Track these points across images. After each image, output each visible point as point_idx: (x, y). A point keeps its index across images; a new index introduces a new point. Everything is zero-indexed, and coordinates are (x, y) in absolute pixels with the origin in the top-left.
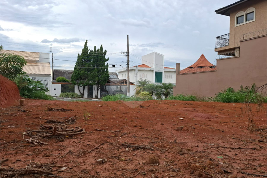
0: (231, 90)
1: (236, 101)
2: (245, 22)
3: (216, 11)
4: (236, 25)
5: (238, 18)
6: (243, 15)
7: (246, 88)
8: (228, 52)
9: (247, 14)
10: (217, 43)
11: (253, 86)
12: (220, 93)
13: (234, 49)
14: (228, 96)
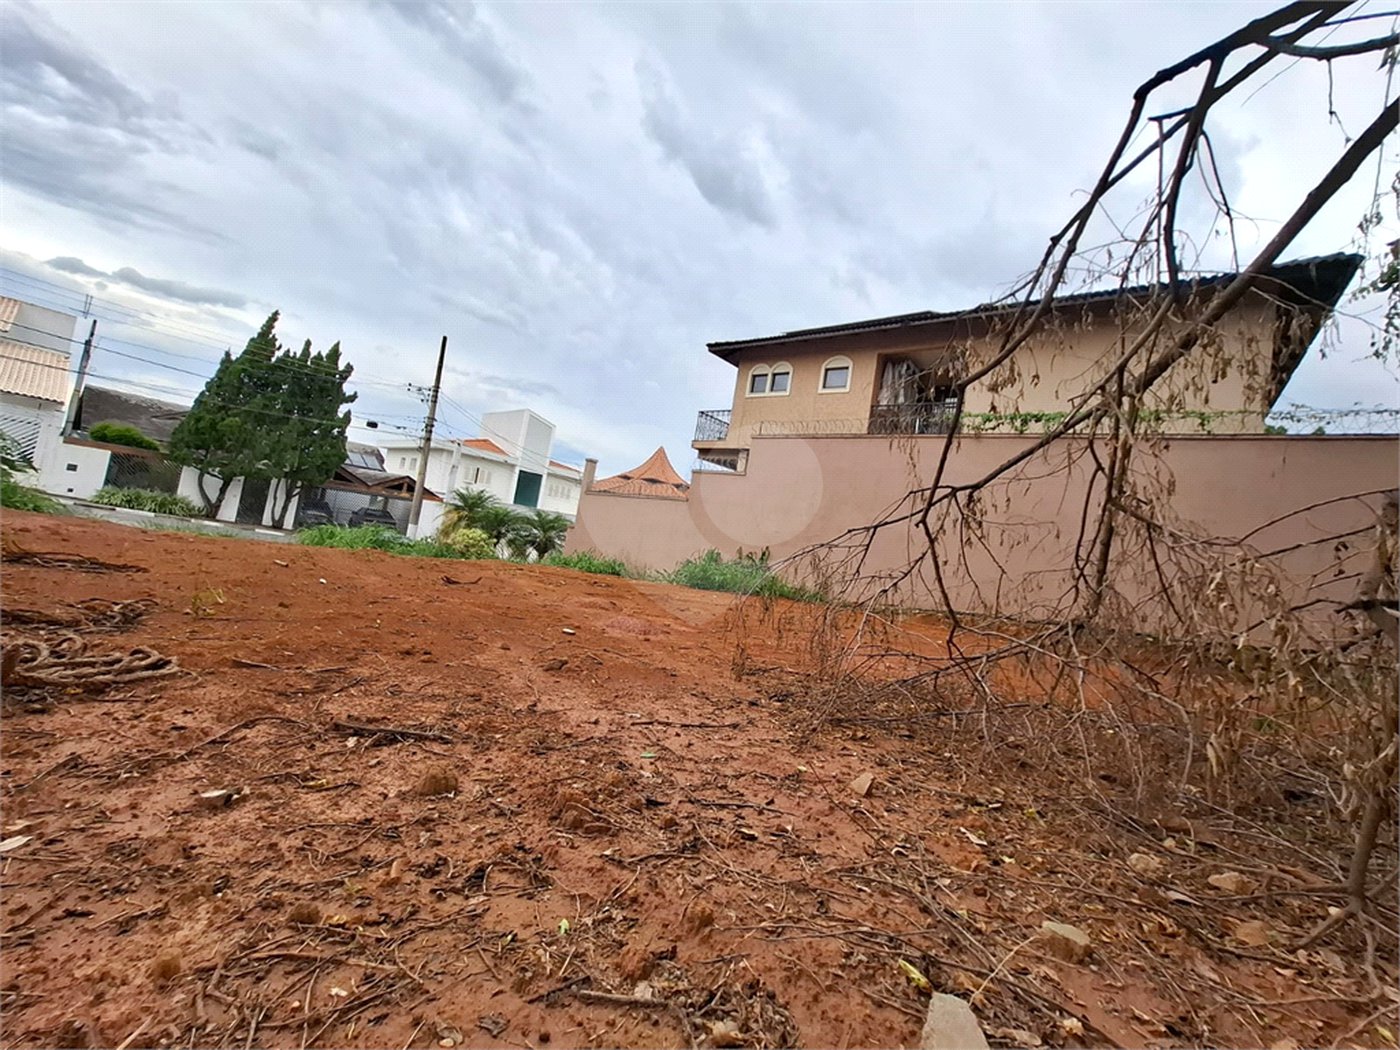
0: (713, 557)
1: (721, 587)
2: (768, 393)
3: (709, 345)
4: (748, 394)
5: (754, 377)
6: (766, 375)
7: (749, 557)
8: (723, 458)
9: (774, 375)
10: (699, 428)
11: (764, 554)
12: (689, 562)
13: (736, 452)
14: (705, 571)
